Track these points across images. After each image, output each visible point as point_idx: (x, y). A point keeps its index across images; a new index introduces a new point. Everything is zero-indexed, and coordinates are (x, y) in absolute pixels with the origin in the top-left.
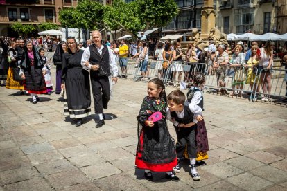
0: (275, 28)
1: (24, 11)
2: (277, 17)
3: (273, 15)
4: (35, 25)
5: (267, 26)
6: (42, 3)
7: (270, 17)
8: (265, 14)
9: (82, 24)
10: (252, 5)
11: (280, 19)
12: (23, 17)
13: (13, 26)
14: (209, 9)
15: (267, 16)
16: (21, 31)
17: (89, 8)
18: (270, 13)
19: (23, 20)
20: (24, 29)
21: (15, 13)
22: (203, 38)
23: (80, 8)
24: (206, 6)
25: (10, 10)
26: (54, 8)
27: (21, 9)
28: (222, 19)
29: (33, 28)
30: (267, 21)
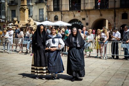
0: (47, 18)
2: (48, 12)
3: (45, 11)
5: (41, 17)
7: (43, 12)
8: (40, 9)
10: (31, 4)
11: (49, 13)
14: (25, 6)
15: (41, 11)
18: (43, 9)
22: (23, 24)
24: (23, 4)
28: (11, 12)
30: (41, 14)
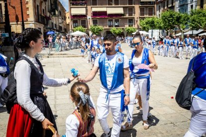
1: (117, 21)
4: (123, 29)
6: (127, 16)
9: (161, 27)
12: (116, 24)
13: (111, 30)
16: (115, 33)
17: (171, 16)
19: (116, 26)
20: (117, 32)
21: (111, 22)
23: (164, 16)
25: (109, 20)
26: (134, 18)
27: (115, 20)
29: (122, 31)
